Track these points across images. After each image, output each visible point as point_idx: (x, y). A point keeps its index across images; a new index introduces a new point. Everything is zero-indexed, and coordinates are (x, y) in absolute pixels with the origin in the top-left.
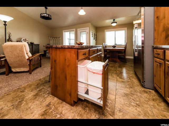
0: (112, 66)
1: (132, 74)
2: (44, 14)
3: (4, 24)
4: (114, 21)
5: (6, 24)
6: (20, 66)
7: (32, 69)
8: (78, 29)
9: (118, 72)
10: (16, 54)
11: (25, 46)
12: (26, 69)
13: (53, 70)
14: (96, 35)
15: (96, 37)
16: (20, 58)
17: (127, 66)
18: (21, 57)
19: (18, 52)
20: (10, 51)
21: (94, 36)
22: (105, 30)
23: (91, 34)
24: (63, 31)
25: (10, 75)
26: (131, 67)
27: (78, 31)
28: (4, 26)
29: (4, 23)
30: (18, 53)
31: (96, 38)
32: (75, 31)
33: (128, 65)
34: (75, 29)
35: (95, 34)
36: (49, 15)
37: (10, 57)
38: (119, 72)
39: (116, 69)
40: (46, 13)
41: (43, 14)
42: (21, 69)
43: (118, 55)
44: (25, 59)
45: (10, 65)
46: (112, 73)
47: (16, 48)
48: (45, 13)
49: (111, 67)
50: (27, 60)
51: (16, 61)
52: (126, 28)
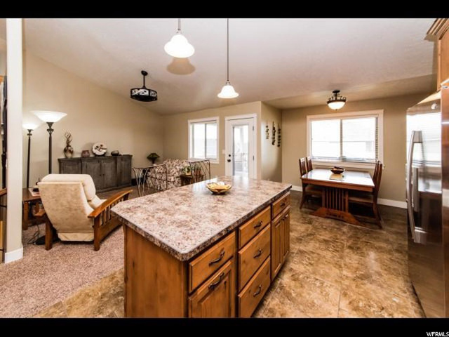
0: (326, 241)
1: (405, 292)
2: (139, 89)
3: (48, 130)
4: (336, 96)
5: (52, 128)
6: (74, 229)
7: (101, 237)
8: (227, 118)
9: (345, 272)
10: (65, 203)
11: (84, 186)
12: (89, 237)
13: (129, 284)
14: (279, 130)
15: (279, 137)
16: (74, 212)
17: (383, 245)
18: (76, 210)
19: (70, 199)
20: (53, 198)
21: (274, 135)
22: (308, 117)
23: (263, 129)
24: (189, 121)
25: (53, 249)
26: (397, 251)
27: (226, 122)
28: (48, 133)
29: (48, 128)
30: (68, 202)
31: (279, 140)
32: (218, 121)
33: (387, 241)
34: (217, 118)
35: (276, 129)
36: (149, 90)
37: (53, 209)
38: (349, 275)
39: (341, 257)
40: (144, 88)
41: (136, 90)
42: (79, 235)
43: (349, 200)
44: (85, 214)
45: (54, 226)
46: (323, 276)
47: (65, 190)
48: (142, 86)
49: (323, 246)
50: (89, 217)
51: (67, 219)
52: (382, 111)
